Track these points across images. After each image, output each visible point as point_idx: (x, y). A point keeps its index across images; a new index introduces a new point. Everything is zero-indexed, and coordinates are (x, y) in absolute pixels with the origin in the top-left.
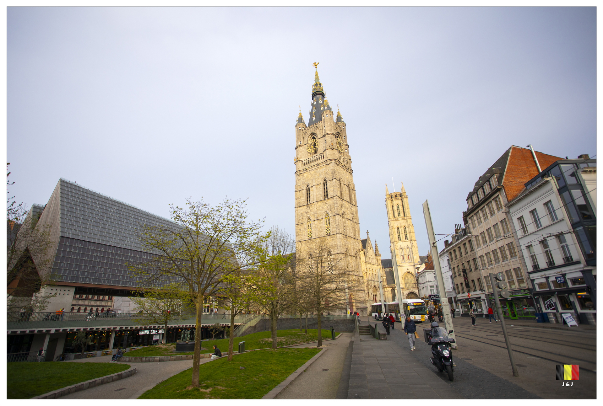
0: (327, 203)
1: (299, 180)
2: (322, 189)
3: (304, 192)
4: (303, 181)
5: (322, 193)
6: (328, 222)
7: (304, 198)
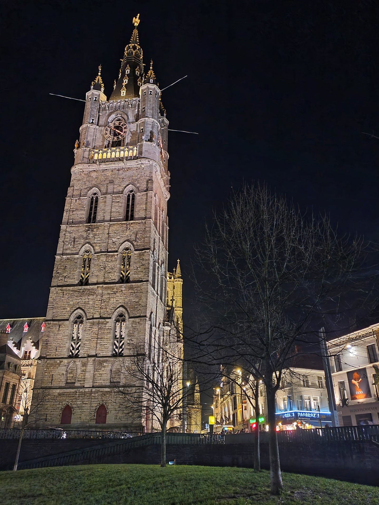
0: (131, 228)
1: (79, 180)
2: (123, 204)
3: (86, 201)
4: (87, 183)
5: (122, 211)
6: (126, 260)
7: (84, 212)
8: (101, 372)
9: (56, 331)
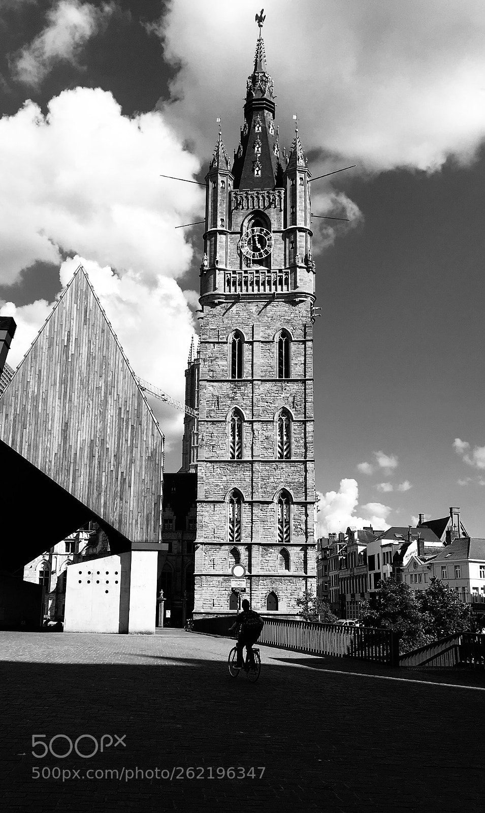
8: (268, 558)
9: (211, 511)
